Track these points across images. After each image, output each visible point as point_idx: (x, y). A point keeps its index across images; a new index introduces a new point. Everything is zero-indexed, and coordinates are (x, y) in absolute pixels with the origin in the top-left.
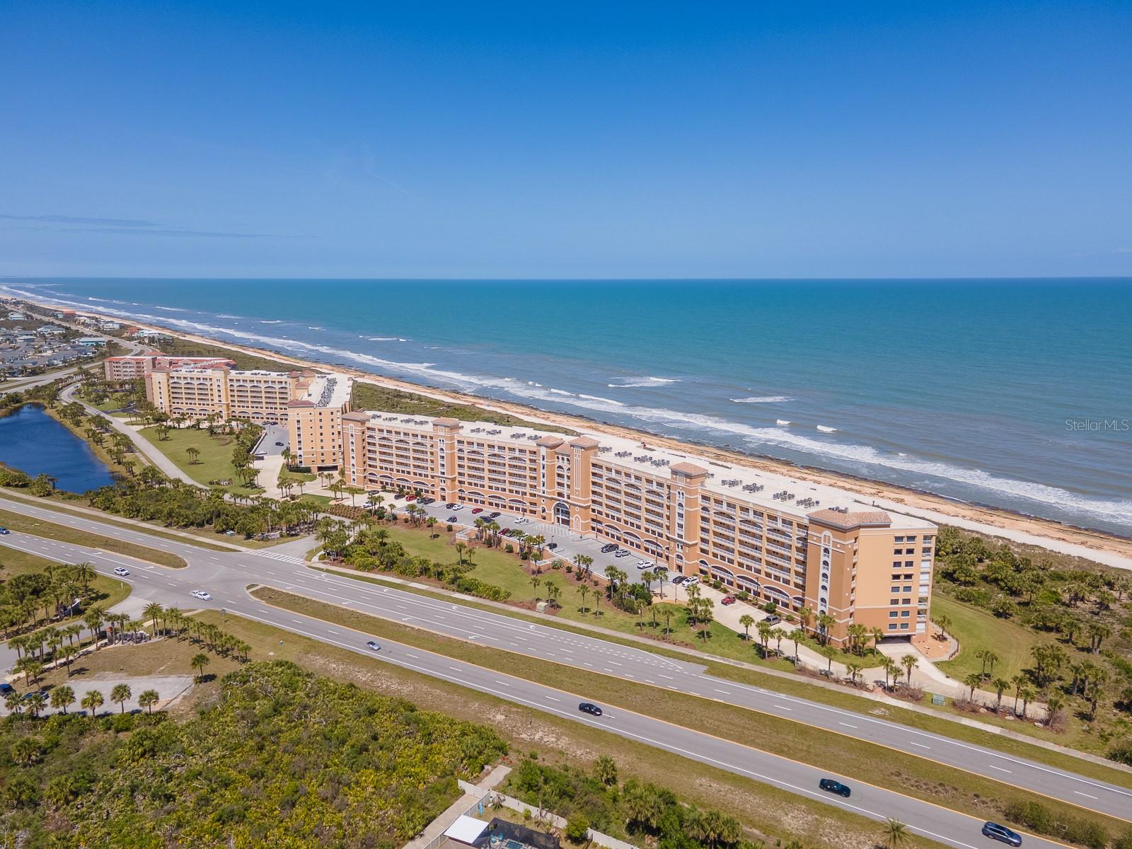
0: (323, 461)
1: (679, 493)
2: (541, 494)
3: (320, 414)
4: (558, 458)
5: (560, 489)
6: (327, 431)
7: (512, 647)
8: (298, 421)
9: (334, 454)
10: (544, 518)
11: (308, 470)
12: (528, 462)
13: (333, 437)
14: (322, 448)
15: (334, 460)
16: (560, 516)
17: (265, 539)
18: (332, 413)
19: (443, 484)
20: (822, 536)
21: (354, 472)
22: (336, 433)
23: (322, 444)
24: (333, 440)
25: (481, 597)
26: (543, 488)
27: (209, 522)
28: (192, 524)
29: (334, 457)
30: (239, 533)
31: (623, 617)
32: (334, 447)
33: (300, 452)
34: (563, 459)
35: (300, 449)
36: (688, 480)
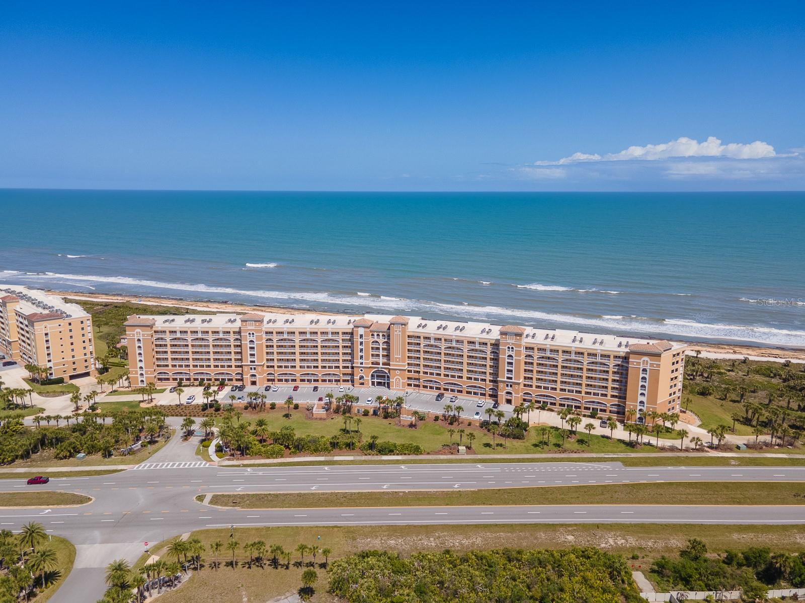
0: (75, 369)
1: (509, 348)
2: (359, 365)
3: (70, 324)
4: (373, 335)
5: (375, 360)
6: (78, 340)
7: (492, 485)
8: (46, 334)
9: (86, 361)
10: (362, 384)
11: (60, 381)
12: (341, 341)
13: (84, 345)
14: (73, 357)
15: (86, 367)
16: (376, 380)
17: (131, 452)
18: (82, 322)
19: (253, 371)
20: (641, 361)
21: (142, 374)
22: (87, 341)
23: (73, 353)
24: (85, 348)
25: (405, 454)
26: (361, 361)
27: (35, 450)
28: (17, 457)
29: (86, 364)
30: (89, 453)
31: (517, 443)
32: (85, 354)
33: (49, 365)
34: (378, 335)
35: (49, 361)
36: (518, 338)
